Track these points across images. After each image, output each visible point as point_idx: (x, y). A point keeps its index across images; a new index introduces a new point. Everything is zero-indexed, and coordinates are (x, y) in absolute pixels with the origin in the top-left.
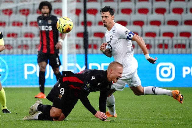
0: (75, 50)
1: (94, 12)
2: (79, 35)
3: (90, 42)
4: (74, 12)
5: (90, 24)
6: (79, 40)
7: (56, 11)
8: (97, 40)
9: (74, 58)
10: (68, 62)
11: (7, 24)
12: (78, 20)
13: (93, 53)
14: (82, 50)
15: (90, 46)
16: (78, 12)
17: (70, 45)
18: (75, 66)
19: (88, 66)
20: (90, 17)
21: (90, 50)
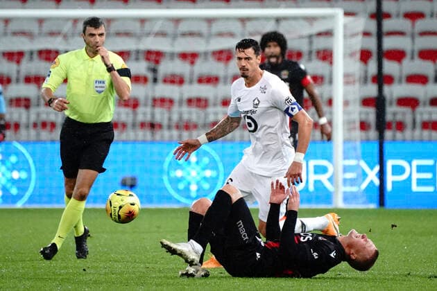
0: (358, 133)
1: (398, 55)
2: (366, 102)
3: (389, 117)
4: (358, 56)
5: (390, 80)
6: (367, 114)
7: (321, 55)
8: (404, 114)
9: (355, 149)
10: (345, 158)
11: (222, 80)
12: (366, 72)
13: (394, 140)
14: (373, 134)
15: (389, 126)
16: (365, 56)
17: (348, 124)
18: (358, 166)
19: (386, 166)
20: (390, 67)
21: (388, 134)
